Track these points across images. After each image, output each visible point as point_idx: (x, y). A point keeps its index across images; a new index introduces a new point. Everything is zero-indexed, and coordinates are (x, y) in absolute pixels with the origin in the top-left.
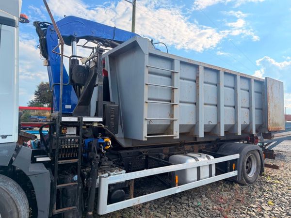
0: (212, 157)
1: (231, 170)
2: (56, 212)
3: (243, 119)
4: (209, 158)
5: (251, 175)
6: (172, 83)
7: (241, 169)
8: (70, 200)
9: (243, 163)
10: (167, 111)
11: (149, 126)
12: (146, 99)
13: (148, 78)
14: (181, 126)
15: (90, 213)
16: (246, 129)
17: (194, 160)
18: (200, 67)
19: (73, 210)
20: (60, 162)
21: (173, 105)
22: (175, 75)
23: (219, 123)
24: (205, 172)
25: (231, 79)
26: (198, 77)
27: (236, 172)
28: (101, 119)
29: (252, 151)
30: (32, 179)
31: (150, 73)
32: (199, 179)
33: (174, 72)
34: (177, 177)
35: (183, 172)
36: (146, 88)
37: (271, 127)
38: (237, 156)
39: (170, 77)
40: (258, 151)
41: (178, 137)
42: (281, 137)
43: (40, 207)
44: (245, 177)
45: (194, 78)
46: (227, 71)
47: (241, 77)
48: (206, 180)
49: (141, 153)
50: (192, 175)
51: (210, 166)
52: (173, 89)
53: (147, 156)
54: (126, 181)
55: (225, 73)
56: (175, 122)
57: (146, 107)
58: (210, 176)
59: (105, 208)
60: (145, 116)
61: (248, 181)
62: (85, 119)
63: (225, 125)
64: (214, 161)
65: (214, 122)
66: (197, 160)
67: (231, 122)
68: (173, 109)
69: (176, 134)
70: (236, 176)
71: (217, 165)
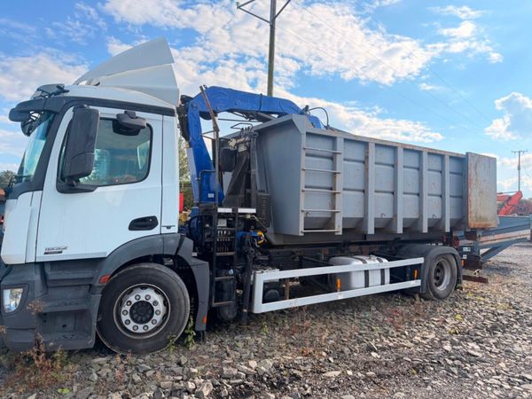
0: (385, 261)
1: (412, 279)
2: (214, 305)
3: (431, 211)
4: (381, 261)
5: (441, 288)
6: (334, 167)
7: (426, 277)
8: (226, 295)
9: (430, 270)
10: (328, 200)
11: (306, 219)
12: (302, 187)
13: (305, 162)
14: (344, 220)
15: (245, 311)
16: (435, 226)
17: (360, 263)
18: (370, 144)
19: (229, 306)
20: (218, 254)
21: (335, 194)
22: (338, 156)
23: (395, 215)
24: (375, 278)
25: (414, 157)
26: (367, 157)
27: (419, 281)
28: (254, 211)
29: (444, 255)
30: (194, 269)
31: (307, 155)
32: (367, 285)
33: (336, 153)
34: (339, 281)
35: (347, 276)
36: (303, 174)
37: (473, 222)
38: (420, 260)
39: (332, 159)
40: (454, 255)
41: (341, 233)
42: (508, 240)
43: (200, 299)
44: (432, 290)
45: (362, 158)
46: (408, 147)
47: (429, 153)
48: (376, 288)
49: (293, 253)
50: (358, 280)
51: (383, 271)
52: (335, 173)
53: (301, 257)
54: (280, 280)
55: (405, 150)
56: (337, 215)
57: (302, 195)
58: (383, 283)
59: (260, 307)
60: (302, 207)
61: (437, 296)
62: (241, 210)
63: (404, 219)
64: (387, 264)
65: (389, 215)
66: (364, 262)
67: (413, 215)
68: (335, 198)
69: (338, 229)
70: (419, 287)
71: (391, 269)
